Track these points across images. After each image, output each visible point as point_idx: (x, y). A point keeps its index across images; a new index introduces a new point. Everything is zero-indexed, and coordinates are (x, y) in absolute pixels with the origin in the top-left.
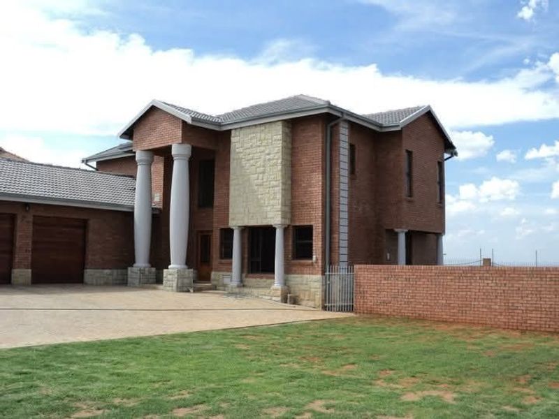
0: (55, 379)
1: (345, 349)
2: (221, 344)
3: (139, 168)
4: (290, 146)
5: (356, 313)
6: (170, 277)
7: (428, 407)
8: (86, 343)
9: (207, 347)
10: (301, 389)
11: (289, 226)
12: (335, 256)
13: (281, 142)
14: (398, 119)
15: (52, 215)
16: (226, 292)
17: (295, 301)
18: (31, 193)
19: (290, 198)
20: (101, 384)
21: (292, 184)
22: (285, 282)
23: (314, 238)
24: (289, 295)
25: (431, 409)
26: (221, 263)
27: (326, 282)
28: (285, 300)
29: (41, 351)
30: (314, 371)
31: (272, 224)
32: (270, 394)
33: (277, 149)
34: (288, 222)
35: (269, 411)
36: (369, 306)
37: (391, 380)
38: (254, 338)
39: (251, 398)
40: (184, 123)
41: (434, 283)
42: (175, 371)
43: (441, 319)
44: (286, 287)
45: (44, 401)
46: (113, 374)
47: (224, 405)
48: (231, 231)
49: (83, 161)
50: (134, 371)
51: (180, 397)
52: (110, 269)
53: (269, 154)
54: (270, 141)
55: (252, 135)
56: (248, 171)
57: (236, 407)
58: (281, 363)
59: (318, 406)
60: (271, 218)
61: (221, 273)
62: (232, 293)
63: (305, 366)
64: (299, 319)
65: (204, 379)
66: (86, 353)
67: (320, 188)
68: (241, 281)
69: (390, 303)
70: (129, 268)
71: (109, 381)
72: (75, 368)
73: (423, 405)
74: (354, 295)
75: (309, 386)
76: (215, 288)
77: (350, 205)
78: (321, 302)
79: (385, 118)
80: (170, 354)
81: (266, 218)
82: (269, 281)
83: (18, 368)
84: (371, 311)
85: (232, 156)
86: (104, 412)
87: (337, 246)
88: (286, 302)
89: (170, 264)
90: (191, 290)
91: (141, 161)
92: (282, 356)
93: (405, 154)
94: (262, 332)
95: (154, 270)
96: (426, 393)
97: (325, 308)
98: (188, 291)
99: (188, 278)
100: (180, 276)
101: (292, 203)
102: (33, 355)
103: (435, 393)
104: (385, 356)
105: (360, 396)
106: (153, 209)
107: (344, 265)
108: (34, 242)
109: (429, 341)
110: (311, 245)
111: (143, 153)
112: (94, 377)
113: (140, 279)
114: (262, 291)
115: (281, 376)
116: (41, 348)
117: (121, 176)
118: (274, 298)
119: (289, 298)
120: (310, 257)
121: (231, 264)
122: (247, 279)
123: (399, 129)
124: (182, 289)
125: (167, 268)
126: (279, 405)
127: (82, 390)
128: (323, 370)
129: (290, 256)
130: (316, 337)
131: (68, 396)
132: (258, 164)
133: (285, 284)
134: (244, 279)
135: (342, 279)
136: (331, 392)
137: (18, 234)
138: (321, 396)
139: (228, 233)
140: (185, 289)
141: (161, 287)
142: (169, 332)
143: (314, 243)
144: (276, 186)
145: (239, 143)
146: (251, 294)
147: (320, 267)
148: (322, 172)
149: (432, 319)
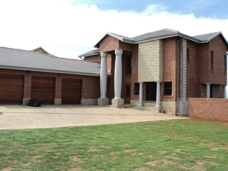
0: (78, 138)
1: (186, 131)
2: (137, 128)
3: (102, 59)
4: (162, 49)
5: (190, 117)
6: (115, 102)
7: (221, 153)
8: (87, 126)
9: (132, 129)
10: (171, 145)
11: (162, 82)
12: (181, 94)
13: (159, 48)
14: (207, 38)
15: (68, 78)
16: (137, 108)
17: (164, 112)
18: (61, 69)
19: (162, 70)
20: (95, 141)
21: (163, 65)
22: (161, 105)
23: (172, 87)
24: (162, 110)
25: (223, 154)
26: (134, 97)
27: (177, 105)
28: (160, 112)
29: (71, 129)
30: (175, 138)
31: (155, 81)
32: (159, 146)
33: (157, 51)
34: (162, 80)
35: (160, 152)
36: (195, 115)
37: (206, 143)
38: (149, 126)
39: (152, 147)
40: (120, 41)
41: (222, 106)
42: (122, 137)
43: (225, 121)
44: (161, 107)
45: (77, 145)
46: (99, 137)
47: (142, 149)
48: (139, 84)
49: (79, 57)
50: (106, 137)
51: (125, 146)
52: (91, 99)
53: (154, 53)
54: (154, 48)
55: (147, 46)
56: (145, 60)
57: (147, 150)
58: (162, 135)
59: (178, 151)
60: (155, 79)
61: (135, 101)
62: (139, 109)
63: (171, 136)
64: (167, 119)
65: (133, 140)
66: (87, 130)
67: (175, 67)
68: (143, 104)
69: (203, 113)
70: (98, 99)
71: (98, 140)
72: (85, 135)
73: (220, 152)
74: (189, 110)
75: (173, 144)
76: (132, 107)
77: (187, 73)
78: (175, 113)
79: (202, 37)
80: (119, 131)
81: (153, 79)
82: (154, 104)
83: (65, 134)
84: (196, 117)
85: (139, 54)
86: (99, 150)
87: (182, 90)
88: (161, 113)
89: (114, 97)
90: (123, 107)
91: (102, 56)
92: (162, 133)
93: (210, 52)
94: (152, 124)
95: (108, 99)
96: (220, 148)
97: (177, 115)
98: (122, 108)
99: (121, 102)
100: (119, 102)
101: (163, 73)
102: (68, 130)
103: (224, 148)
104: (203, 134)
105: (193, 148)
106: (108, 75)
107: (184, 98)
108: (62, 88)
109: (220, 129)
110: (171, 90)
111: (103, 53)
112: (93, 138)
113: (103, 103)
114: (151, 108)
115: (162, 140)
116: (71, 128)
117: (95, 62)
118: (156, 111)
119: (162, 111)
120: (171, 94)
121: (139, 97)
122: (145, 103)
123: (208, 42)
124: (119, 107)
125: (113, 99)
126: (163, 150)
127: (89, 143)
128: (178, 138)
129: (163, 94)
130: (174, 126)
131: (85, 144)
132: (150, 57)
133: (160, 105)
134: (144, 103)
135: (184, 104)
136: (182, 146)
137: (57, 85)
138: (179, 147)
139: (137, 85)
140: (120, 107)
141: (111, 106)
142: (117, 123)
143: (172, 89)
144: (157, 66)
145: (142, 49)
146: (147, 109)
147: (175, 98)
148: (176, 60)
149: (221, 120)
